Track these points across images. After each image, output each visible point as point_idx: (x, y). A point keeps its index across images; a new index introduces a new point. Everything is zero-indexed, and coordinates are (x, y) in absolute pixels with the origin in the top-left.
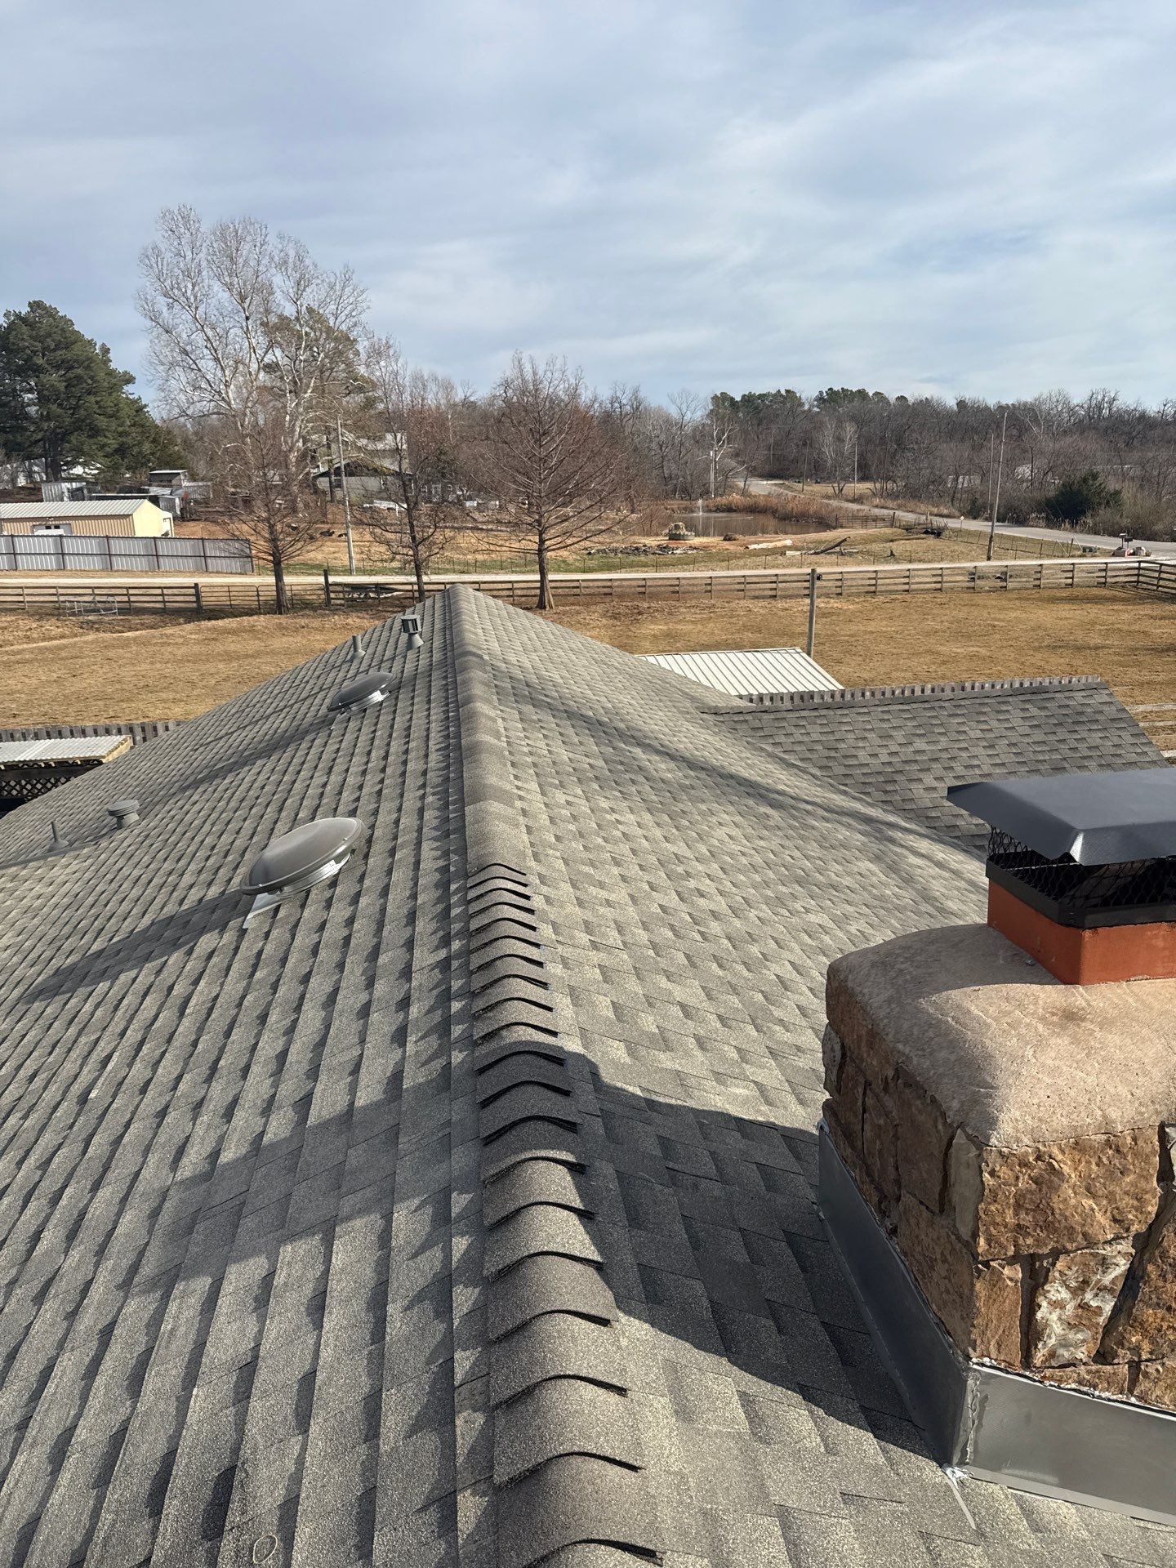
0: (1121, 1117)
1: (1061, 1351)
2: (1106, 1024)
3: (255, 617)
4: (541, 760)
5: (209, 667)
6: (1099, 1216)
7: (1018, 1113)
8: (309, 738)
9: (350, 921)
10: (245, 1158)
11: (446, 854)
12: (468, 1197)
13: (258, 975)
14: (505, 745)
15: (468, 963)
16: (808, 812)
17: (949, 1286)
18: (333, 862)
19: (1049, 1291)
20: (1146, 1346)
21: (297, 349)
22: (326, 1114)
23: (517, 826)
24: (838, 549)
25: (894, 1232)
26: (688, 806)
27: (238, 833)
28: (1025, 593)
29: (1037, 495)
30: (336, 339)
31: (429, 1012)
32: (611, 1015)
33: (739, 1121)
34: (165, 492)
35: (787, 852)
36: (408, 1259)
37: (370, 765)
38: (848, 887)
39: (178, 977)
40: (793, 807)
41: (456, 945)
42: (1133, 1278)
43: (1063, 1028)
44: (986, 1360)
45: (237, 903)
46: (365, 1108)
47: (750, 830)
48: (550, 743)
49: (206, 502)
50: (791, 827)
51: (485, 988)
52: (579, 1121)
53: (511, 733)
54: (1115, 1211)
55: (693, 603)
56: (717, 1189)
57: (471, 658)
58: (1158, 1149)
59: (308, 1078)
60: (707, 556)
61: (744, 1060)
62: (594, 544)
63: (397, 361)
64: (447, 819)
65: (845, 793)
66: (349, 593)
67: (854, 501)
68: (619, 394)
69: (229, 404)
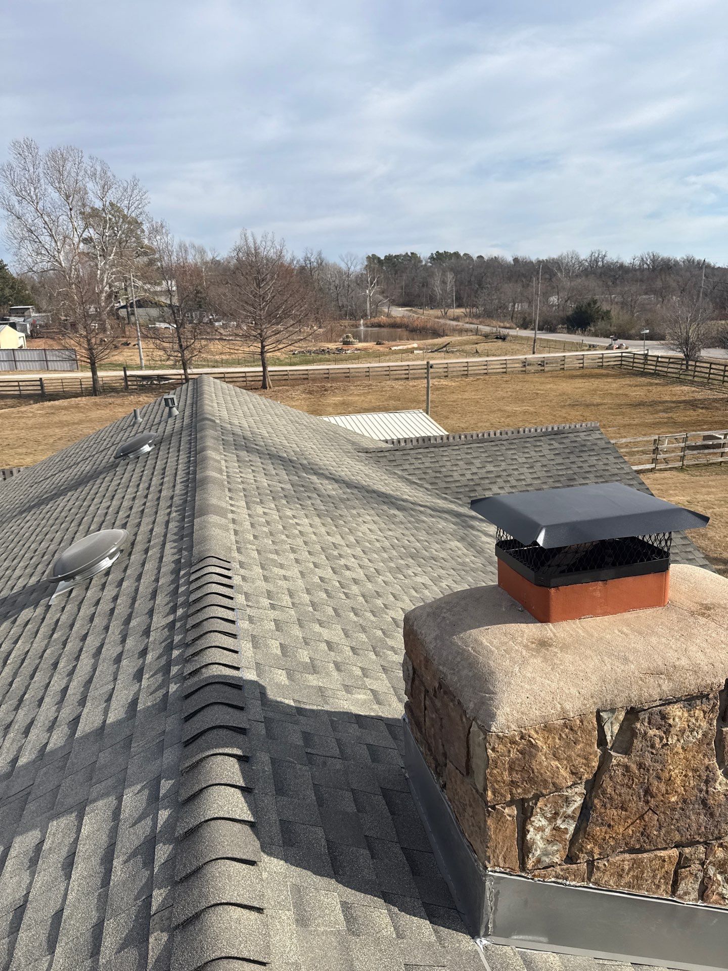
0: (573, 707)
1: (544, 858)
2: (565, 647)
3: (79, 399)
4: (249, 487)
5: (50, 431)
6: (562, 771)
7: (508, 710)
8: (102, 476)
9: (115, 598)
10: (34, 761)
11: (180, 551)
12: (171, 782)
13: (55, 636)
14: (225, 477)
15: (185, 624)
16: (421, 512)
17: (473, 821)
18: (107, 558)
19: (534, 821)
20: (597, 850)
21: (104, 229)
22: (88, 730)
23: (228, 530)
24: (445, 349)
25: (444, 786)
26: (345, 512)
27: (52, 541)
28: (555, 373)
29: (561, 313)
30: (129, 223)
31: (158, 658)
32: (279, 652)
33: (358, 716)
34: (20, 320)
35: (406, 538)
36: (130, 827)
37: (138, 493)
38: (443, 558)
39: (5, 639)
40: (412, 509)
41: (180, 612)
42: (586, 808)
43: (538, 651)
44: (497, 869)
45: (47, 588)
46: (112, 724)
47: (383, 525)
48: (256, 475)
49: (46, 326)
50: (410, 522)
51: (195, 640)
52: (248, 727)
53: (230, 470)
54: (572, 767)
55: (359, 383)
56: (339, 765)
57: (207, 422)
58: (596, 726)
59: (79, 705)
60: (366, 354)
61: (365, 675)
62: (296, 348)
63: (167, 236)
64: (183, 528)
65: (445, 499)
66: (141, 381)
67: (454, 319)
68: (309, 255)
69: (60, 264)
